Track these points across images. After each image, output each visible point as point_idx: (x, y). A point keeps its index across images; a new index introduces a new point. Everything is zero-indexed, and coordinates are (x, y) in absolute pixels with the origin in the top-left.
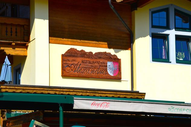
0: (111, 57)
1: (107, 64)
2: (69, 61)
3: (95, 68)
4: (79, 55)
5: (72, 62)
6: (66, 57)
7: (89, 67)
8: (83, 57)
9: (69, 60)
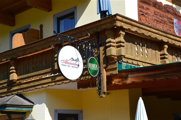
0: (177, 13)
1: (173, 21)
2: (144, 9)
3: (165, 23)
4: (151, 4)
5: (146, 10)
6: (141, 2)
7: (160, 20)
8: (154, 7)
9: (143, 7)
